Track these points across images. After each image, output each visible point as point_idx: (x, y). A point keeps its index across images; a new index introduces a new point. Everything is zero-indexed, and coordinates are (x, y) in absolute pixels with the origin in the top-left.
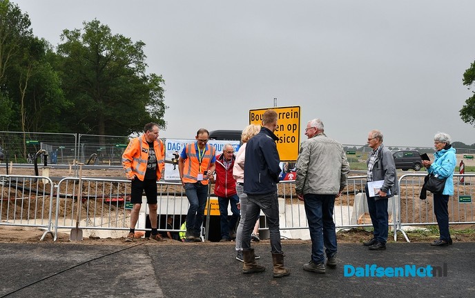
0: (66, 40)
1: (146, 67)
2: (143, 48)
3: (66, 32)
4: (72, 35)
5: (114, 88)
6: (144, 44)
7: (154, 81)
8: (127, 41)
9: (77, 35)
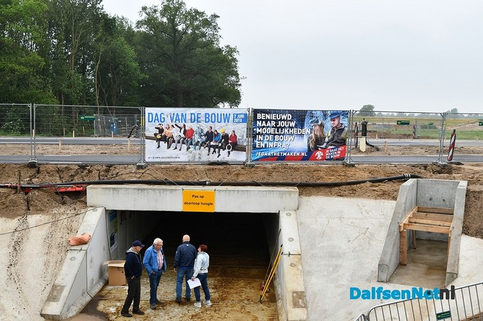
0: (144, 16)
1: (220, 39)
2: (218, 20)
3: (144, 9)
4: (150, 11)
5: (189, 60)
6: (218, 17)
7: (228, 52)
8: (202, 14)
9: (155, 11)
